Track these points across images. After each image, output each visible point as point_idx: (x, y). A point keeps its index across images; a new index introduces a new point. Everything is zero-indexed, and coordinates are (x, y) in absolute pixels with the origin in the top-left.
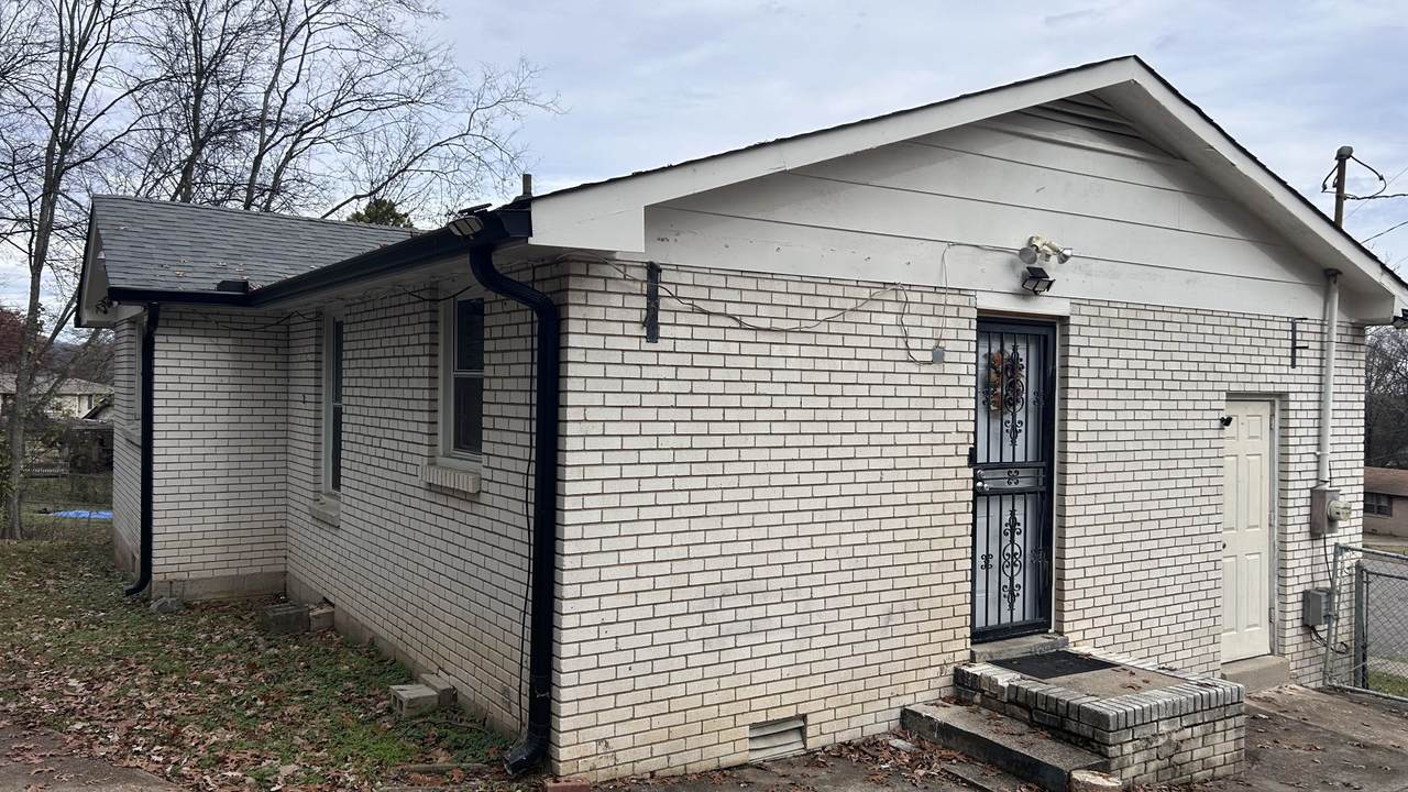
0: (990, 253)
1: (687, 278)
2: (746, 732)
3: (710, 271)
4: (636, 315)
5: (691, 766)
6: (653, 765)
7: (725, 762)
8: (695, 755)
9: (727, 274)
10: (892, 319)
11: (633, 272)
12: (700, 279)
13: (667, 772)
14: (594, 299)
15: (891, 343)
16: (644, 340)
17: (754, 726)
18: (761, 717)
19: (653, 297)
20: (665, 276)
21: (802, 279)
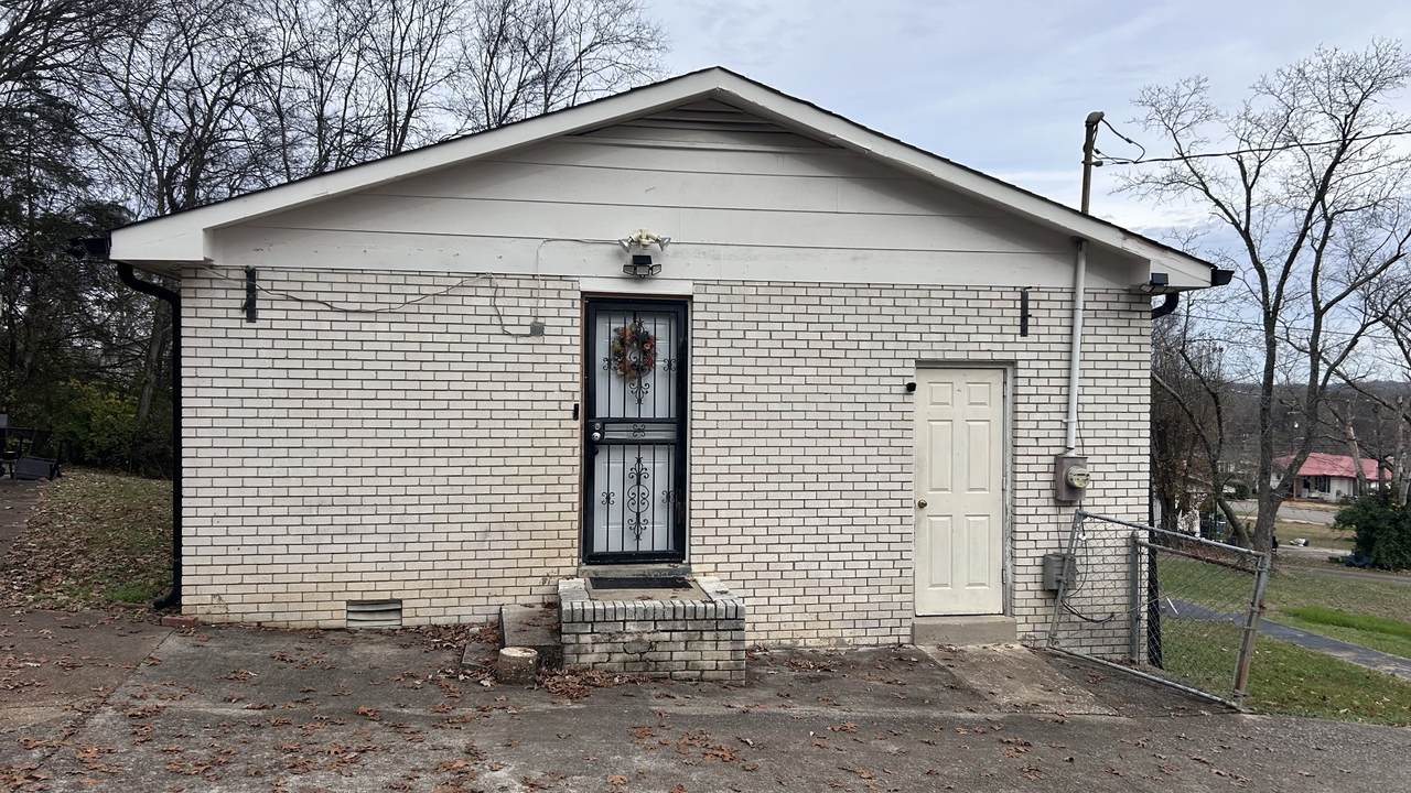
0: (592, 245)
1: (283, 276)
2: (343, 605)
3: (303, 270)
4: (238, 304)
5: (293, 623)
6: (259, 618)
7: (322, 624)
8: (298, 616)
9: (318, 271)
10: (487, 301)
11: (233, 274)
12: (293, 276)
13: (272, 624)
14: (200, 293)
15: (486, 320)
16: (244, 321)
17: (349, 603)
18: (357, 597)
19: (251, 291)
20: (262, 275)
21: (391, 273)
